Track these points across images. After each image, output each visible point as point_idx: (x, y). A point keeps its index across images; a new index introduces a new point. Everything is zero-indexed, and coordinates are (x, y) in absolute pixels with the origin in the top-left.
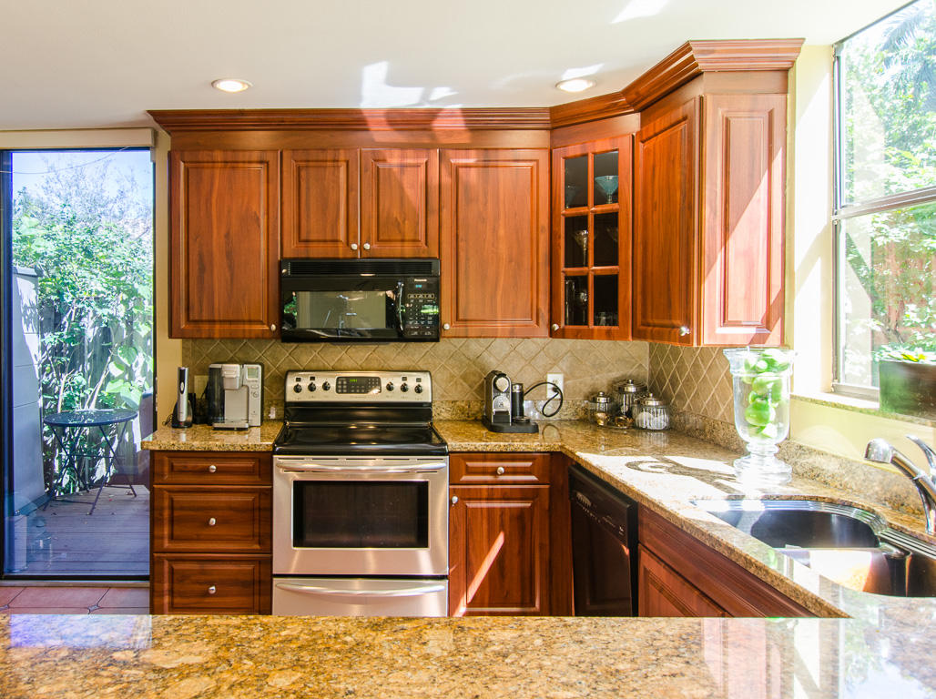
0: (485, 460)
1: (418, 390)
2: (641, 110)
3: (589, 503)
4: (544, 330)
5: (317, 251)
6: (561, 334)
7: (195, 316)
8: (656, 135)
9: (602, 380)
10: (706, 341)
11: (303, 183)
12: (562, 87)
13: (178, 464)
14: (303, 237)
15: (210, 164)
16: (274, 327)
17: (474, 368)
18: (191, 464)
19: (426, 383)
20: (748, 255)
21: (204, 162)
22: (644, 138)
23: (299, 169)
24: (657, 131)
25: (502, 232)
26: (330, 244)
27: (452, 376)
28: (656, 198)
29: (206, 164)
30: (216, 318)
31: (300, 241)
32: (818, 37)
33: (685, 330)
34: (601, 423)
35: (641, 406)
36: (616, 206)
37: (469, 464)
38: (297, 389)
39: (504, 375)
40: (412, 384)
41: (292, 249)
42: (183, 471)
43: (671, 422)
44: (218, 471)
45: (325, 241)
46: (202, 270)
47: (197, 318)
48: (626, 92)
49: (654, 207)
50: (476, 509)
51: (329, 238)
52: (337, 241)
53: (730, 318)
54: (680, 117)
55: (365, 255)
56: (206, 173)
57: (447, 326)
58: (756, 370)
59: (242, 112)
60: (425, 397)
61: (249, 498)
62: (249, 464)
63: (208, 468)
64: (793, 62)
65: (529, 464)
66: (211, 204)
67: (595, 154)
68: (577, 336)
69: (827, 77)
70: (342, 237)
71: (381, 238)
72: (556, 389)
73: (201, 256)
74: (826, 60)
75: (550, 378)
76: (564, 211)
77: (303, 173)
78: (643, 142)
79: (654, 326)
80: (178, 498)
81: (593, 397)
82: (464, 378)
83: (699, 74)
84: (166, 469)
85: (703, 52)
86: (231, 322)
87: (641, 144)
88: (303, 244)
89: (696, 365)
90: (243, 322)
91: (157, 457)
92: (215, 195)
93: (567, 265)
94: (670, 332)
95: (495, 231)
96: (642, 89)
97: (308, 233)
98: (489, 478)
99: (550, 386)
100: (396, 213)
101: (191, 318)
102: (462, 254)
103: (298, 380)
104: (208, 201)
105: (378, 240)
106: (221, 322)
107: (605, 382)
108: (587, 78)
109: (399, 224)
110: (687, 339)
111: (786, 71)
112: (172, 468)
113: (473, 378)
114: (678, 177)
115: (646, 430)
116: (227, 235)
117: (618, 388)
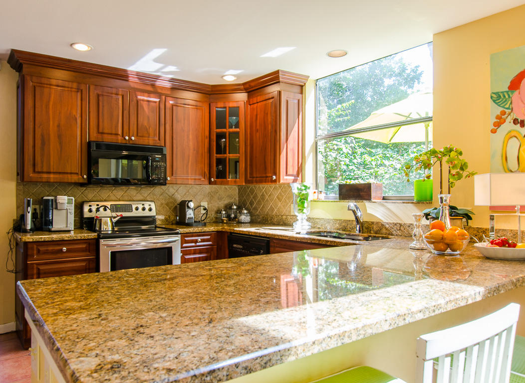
0: (192, 236)
1: (150, 210)
2: (248, 92)
3: (241, 247)
4: (207, 182)
5: (108, 139)
6: (215, 183)
7: (38, 169)
8: (257, 103)
9: (221, 204)
10: (282, 181)
11: (101, 103)
12: (225, 78)
13: (42, 249)
14: (101, 131)
15: (48, 86)
16: (85, 177)
17: (171, 200)
18: (51, 248)
19: (153, 206)
20: (293, 150)
21: (44, 84)
22: (251, 103)
23: (98, 96)
24: (258, 101)
25: (191, 137)
26: (113, 136)
27: (162, 204)
28: (258, 127)
29: (45, 86)
30: (52, 171)
31: (98, 132)
32: (313, 77)
33: (274, 177)
34: (225, 221)
35: (241, 213)
36: (238, 130)
37: (186, 238)
38: (90, 211)
39: (191, 201)
40: (147, 207)
41: (94, 136)
42: (46, 252)
43: (251, 219)
44: (68, 251)
45: (111, 134)
46: (43, 143)
47: (40, 170)
48: (244, 84)
49: (257, 131)
50: (189, 258)
51: (114, 132)
52: (117, 134)
53: (288, 173)
54: (270, 97)
55: (131, 142)
56: (46, 91)
57: (169, 179)
58: (301, 190)
59: (70, 61)
60: (153, 213)
61: (84, 264)
62: (84, 246)
63: (62, 250)
64: (305, 84)
65: (209, 237)
66: (49, 108)
67: (229, 107)
68: (221, 184)
69: (314, 90)
70: (120, 132)
71: (139, 135)
72: (205, 209)
73: (42, 136)
74: (313, 85)
75: (202, 204)
76: (215, 131)
77: (100, 98)
78: (250, 105)
79: (257, 177)
80: (41, 268)
81: (219, 212)
82: (167, 204)
83: (279, 82)
84: (35, 252)
85: (283, 75)
86: (60, 173)
87: (249, 106)
88: (100, 135)
89: (263, 195)
90: (67, 173)
91: (30, 246)
92: (51, 103)
93: (217, 154)
94: (266, 179)
95: (188, 137)
96: (253, 84)
97: (103, 129)
98: (193, 244)
99: (202, 208)
100: (146, 124)
101: (36, 170)
102: (174, 146)
103: (90, 206)
104: (47, 106)
105: (137, 135)
106: (54, 173)
107: (223, 205)
108: (234, 75)
109: (147, 129)
110: (275, 181)
111: (302, 86)
112: (39, 251)
113: (171, 205)
114: (270, 120)
115: (243, 223)
116: (59, 126)
117: (228, 207)
